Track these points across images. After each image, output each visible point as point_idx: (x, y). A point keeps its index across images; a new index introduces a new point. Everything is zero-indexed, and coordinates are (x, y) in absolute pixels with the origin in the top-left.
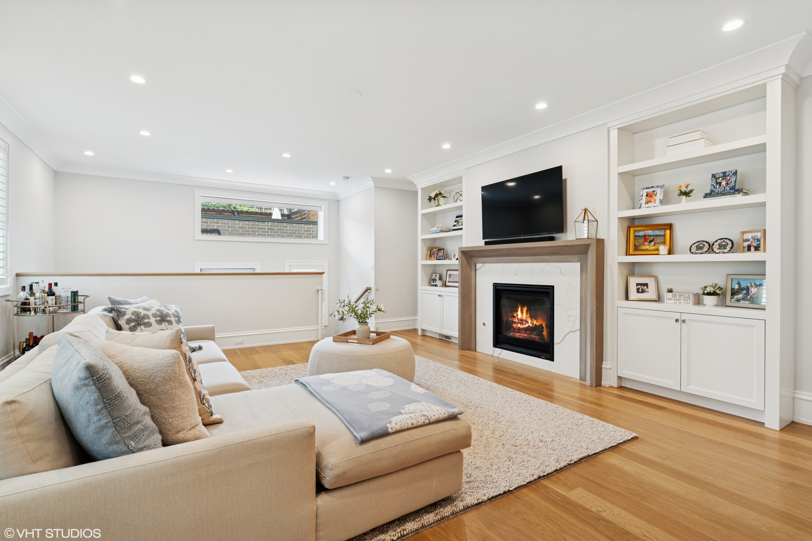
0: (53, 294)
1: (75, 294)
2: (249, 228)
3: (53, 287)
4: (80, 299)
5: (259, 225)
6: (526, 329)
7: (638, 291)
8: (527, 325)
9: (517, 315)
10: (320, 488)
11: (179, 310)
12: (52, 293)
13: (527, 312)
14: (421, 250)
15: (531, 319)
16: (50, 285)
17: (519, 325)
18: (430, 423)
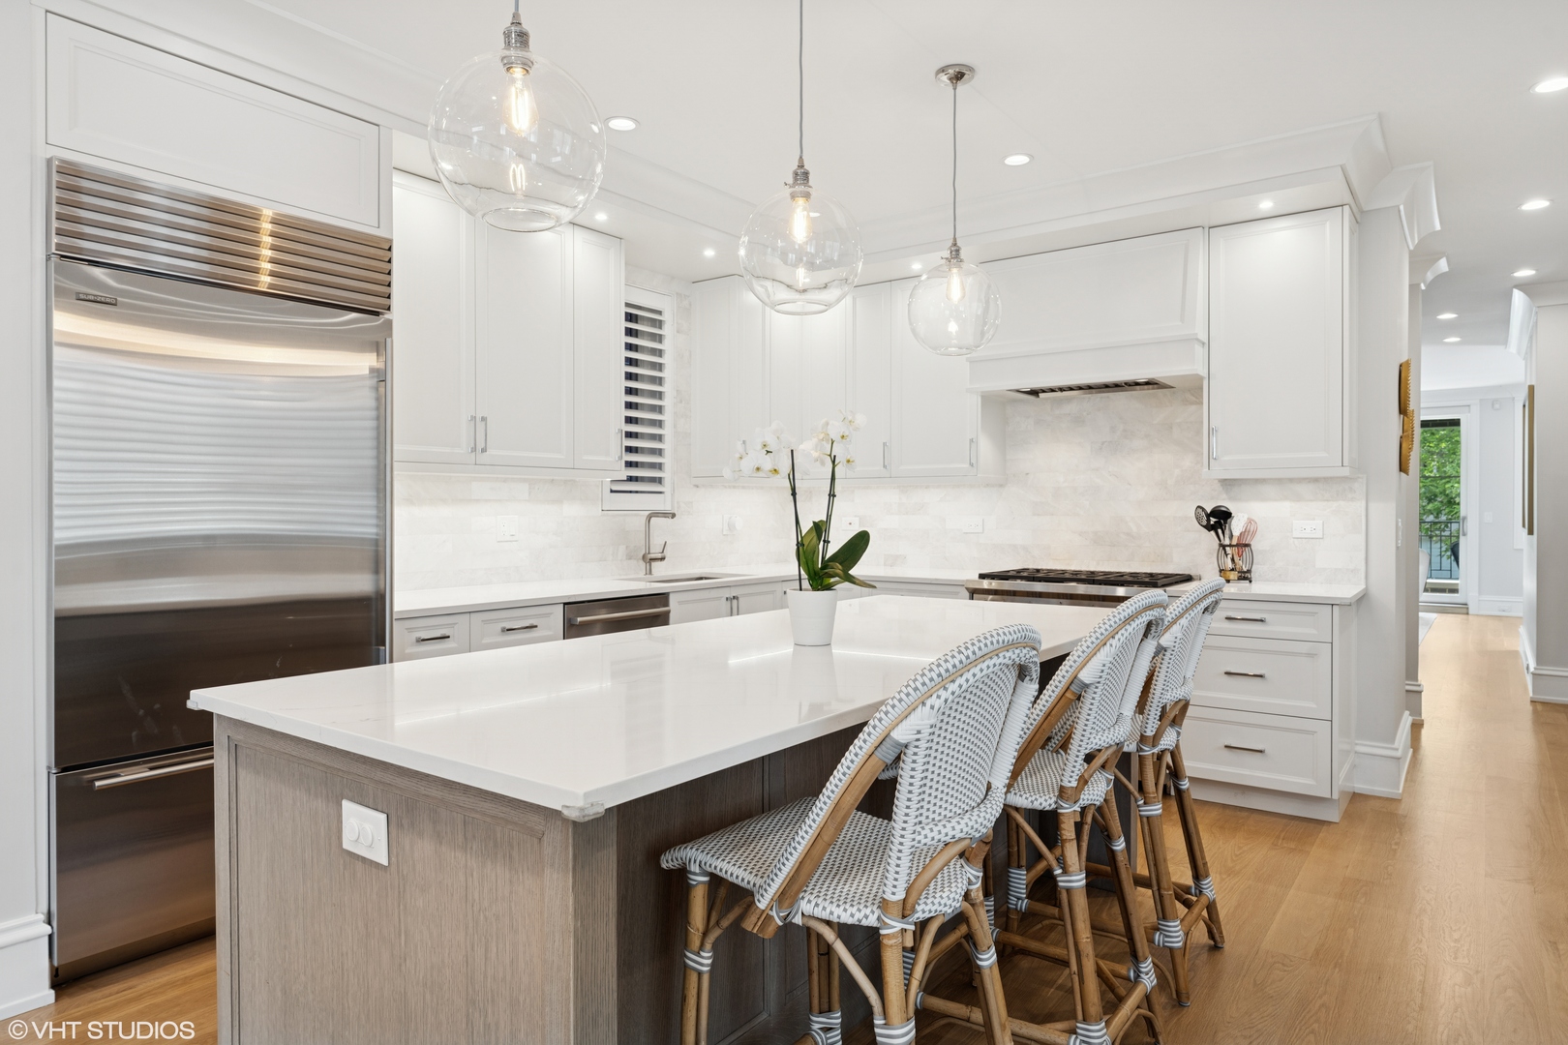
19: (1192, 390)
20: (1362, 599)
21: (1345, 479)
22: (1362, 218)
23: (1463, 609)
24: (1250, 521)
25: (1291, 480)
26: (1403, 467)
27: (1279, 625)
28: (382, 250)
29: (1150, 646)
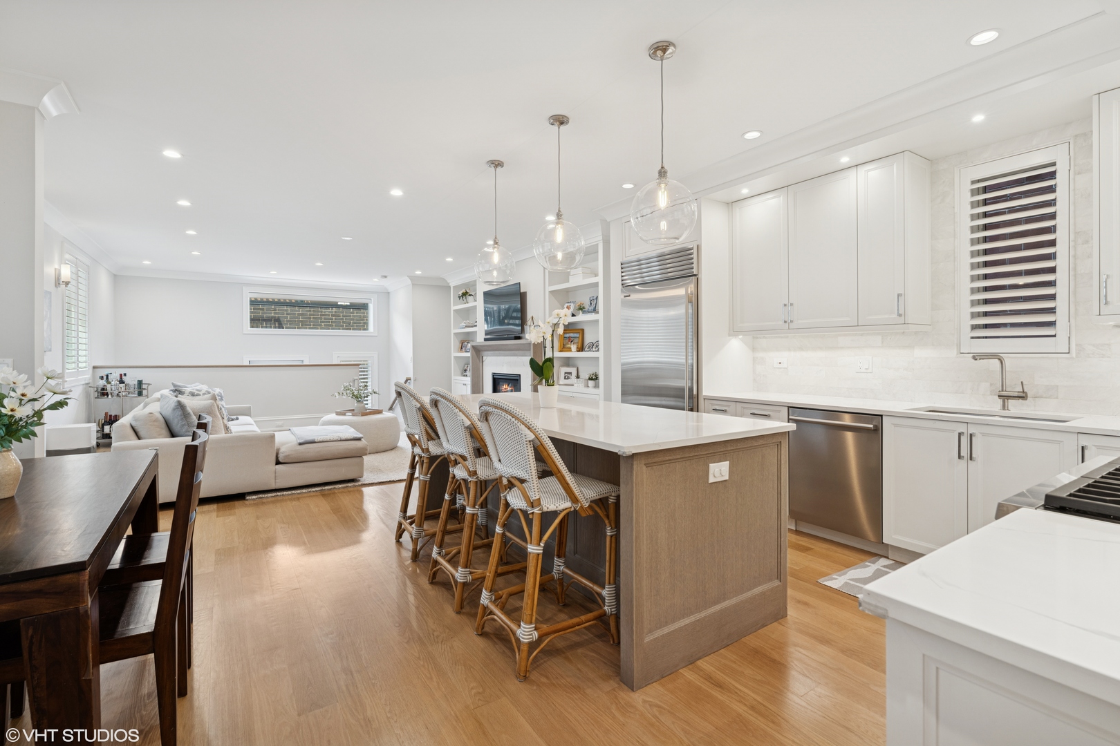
0: (124, 383)
1: (140, 383)
2: (310, 315)
3: (123, 377)
4: (144, 386)
5: (322, 312)
7: (565, 378)
10: (278, 463)
11: (222, 392)
12: (122, 382)
14: (454, 343)
16: (121, 375)
18: (341, 440)
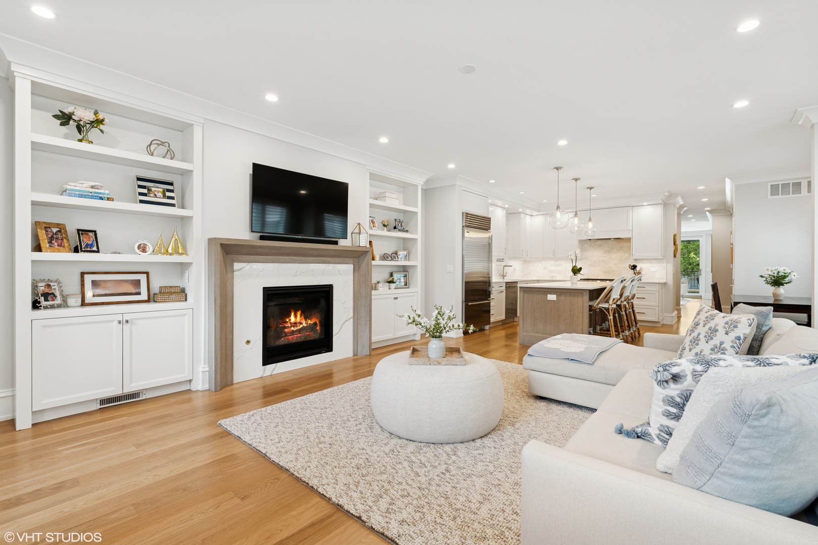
6: (300, 331)
8: (301, 326)
9: (290, 320)
13: (301, 315)
15: (306, 320)
17: (292, 328)
19: (629, 240)
20: (665, 284)
21: (662, 259)
22: (665, 205)
23: (700, 297)
24: (641, 268)
25: (650, 259)
26: (675, 256)
27: (648, 288)
28: (489, 219)
29: (622, 284)
